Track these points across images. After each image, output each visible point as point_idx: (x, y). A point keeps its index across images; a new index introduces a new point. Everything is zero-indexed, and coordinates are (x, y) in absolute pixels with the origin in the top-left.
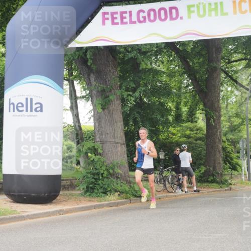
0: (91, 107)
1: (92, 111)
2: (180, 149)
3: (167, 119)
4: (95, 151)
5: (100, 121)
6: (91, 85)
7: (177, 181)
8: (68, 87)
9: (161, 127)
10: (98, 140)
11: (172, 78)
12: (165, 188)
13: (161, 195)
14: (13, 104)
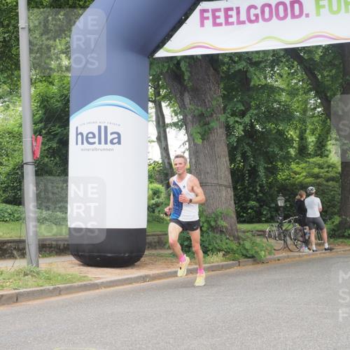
0: (186, 138)
1: (187, 143)
2: (306, 193)
3: (288, 153)
5: (197, 157)
6: (185, 108)
7: (302, 236)
8: (154, 110)
9: (280, 164)
11: (295, 97)
12: (286, 246)
13: (281, 255)
14: (81, 134)
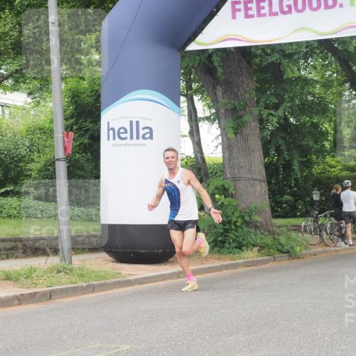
0: (219, 132)
1: (220, 137)
3: (323, 146)
4: (224, 191)
5: (230, 151)
6: (218, 102)
7: (338, 231)
8: (186, 104)
9: (314, 157)
10: (229, 176)
11: (329, 89)
12: (322, 241)
13: (317, 250)
14: (113, 129)
